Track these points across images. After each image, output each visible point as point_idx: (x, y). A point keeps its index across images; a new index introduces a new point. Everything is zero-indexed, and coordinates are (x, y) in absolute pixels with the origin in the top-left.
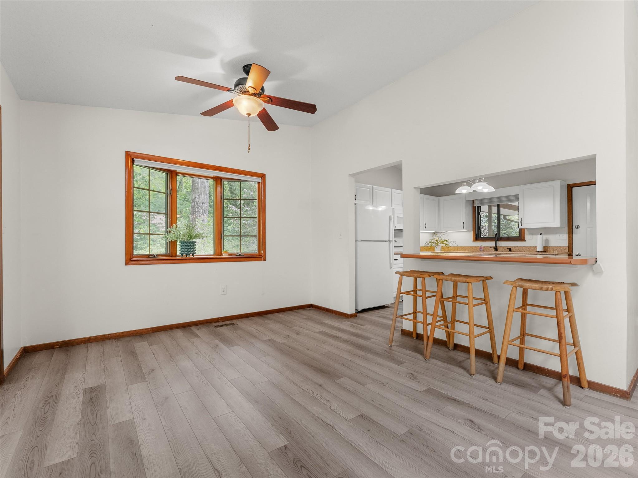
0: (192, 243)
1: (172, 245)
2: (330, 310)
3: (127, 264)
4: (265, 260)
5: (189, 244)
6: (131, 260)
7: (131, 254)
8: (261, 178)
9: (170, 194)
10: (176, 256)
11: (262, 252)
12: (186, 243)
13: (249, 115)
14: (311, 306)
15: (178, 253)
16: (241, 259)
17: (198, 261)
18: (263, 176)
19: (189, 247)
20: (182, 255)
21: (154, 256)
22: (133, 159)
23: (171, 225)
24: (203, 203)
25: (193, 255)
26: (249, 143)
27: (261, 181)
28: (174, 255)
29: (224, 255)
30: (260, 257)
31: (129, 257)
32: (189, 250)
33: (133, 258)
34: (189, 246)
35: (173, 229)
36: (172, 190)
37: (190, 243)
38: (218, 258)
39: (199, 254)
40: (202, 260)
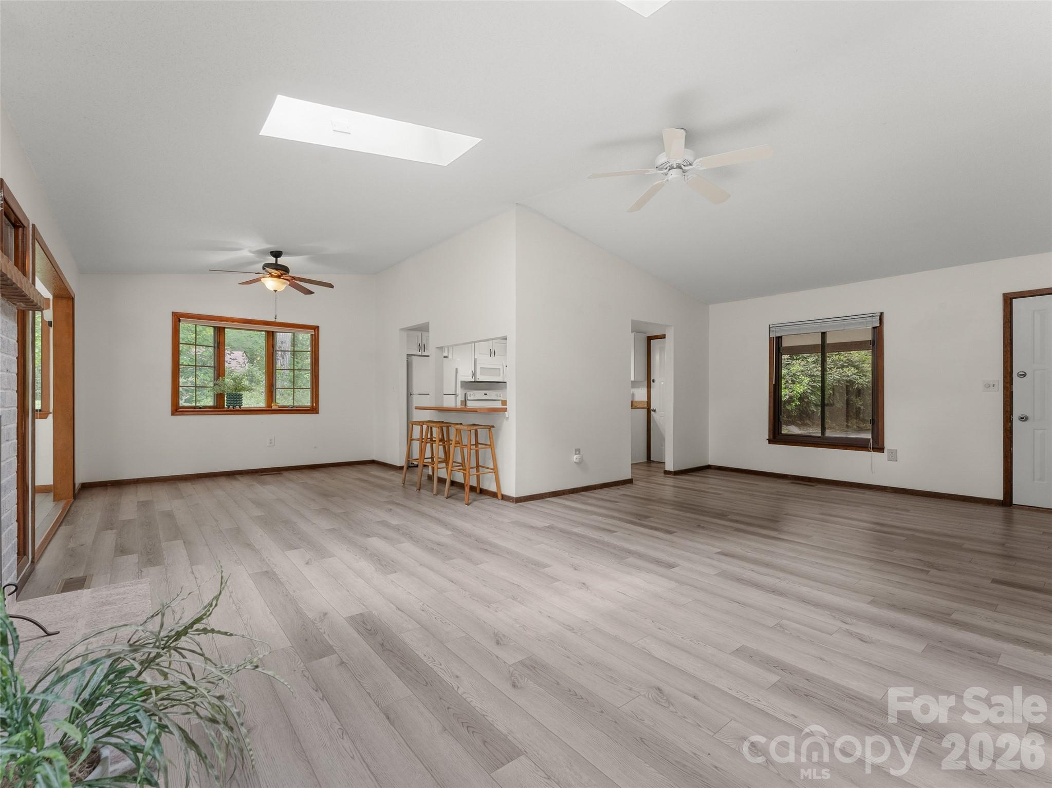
0: (238, 396)
1: (219, 397)
2: (387, 464)
3: (173, 414)
4: (317, 413)
5: (235, 397)
6: (176, 411)
7: (176, 405)
8: (313, 331)
9: (218, 347)
10: (224, 407)
11: (314, 405)
12: (232, 396)
13: (275, 291)
14: (373, 462)
15: (226, 406)
16: (292, 411)
17: (243, 413)
18: (316, 328)
19: (235, 400)
20: (229, 407)
21: (200, 408)
22: (179, 319)
23: (218, 378)
24: (282, 343)
25: (240, 407)
26: (276, 312)
27: (313, 333)
28: (221, 407)
29: (274, 407)
30: (313, 409)
31: (175, 408)
32: (235, 402)
33: (179, 409)
34: (236, 398)
35: (220, 382)
36: (219, 343)
37: (236, 395)
38: (268, 411)
39: (245, 406)
40: (247, 412)
